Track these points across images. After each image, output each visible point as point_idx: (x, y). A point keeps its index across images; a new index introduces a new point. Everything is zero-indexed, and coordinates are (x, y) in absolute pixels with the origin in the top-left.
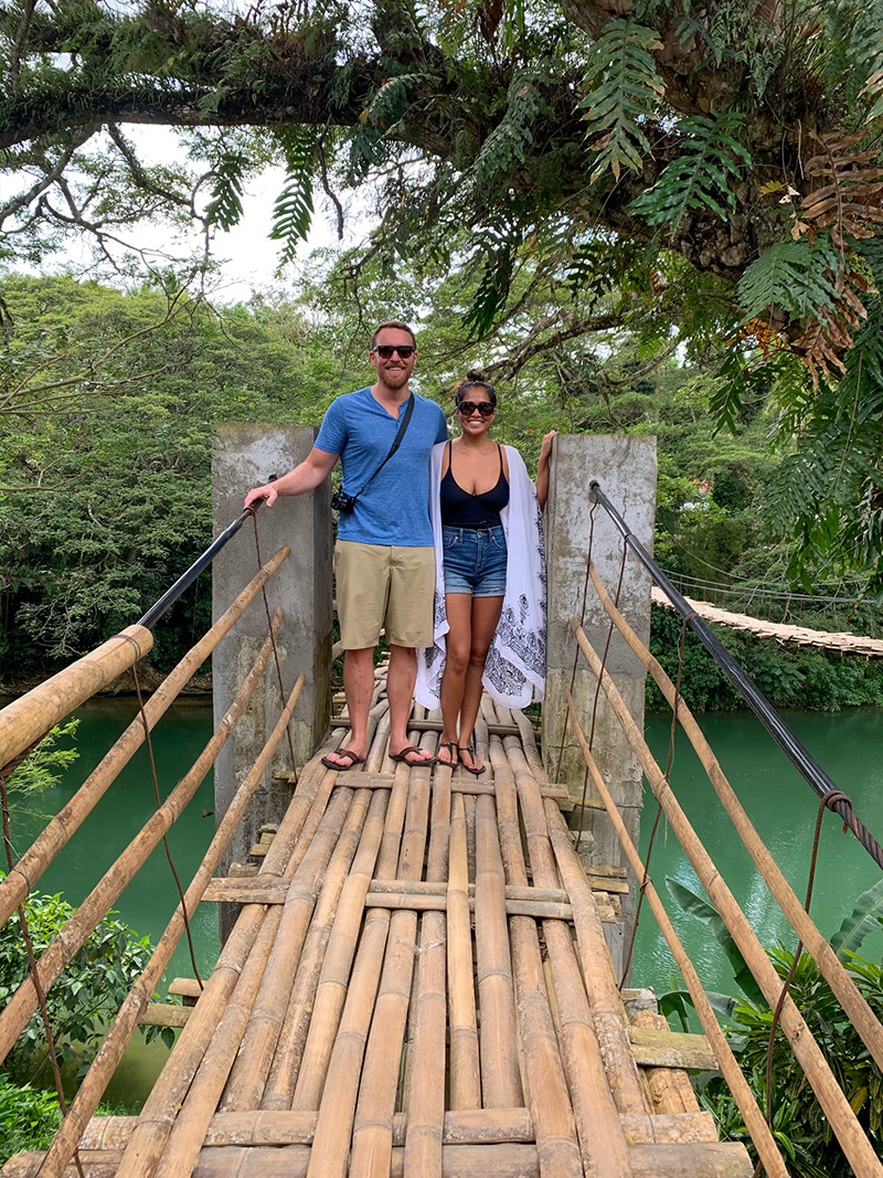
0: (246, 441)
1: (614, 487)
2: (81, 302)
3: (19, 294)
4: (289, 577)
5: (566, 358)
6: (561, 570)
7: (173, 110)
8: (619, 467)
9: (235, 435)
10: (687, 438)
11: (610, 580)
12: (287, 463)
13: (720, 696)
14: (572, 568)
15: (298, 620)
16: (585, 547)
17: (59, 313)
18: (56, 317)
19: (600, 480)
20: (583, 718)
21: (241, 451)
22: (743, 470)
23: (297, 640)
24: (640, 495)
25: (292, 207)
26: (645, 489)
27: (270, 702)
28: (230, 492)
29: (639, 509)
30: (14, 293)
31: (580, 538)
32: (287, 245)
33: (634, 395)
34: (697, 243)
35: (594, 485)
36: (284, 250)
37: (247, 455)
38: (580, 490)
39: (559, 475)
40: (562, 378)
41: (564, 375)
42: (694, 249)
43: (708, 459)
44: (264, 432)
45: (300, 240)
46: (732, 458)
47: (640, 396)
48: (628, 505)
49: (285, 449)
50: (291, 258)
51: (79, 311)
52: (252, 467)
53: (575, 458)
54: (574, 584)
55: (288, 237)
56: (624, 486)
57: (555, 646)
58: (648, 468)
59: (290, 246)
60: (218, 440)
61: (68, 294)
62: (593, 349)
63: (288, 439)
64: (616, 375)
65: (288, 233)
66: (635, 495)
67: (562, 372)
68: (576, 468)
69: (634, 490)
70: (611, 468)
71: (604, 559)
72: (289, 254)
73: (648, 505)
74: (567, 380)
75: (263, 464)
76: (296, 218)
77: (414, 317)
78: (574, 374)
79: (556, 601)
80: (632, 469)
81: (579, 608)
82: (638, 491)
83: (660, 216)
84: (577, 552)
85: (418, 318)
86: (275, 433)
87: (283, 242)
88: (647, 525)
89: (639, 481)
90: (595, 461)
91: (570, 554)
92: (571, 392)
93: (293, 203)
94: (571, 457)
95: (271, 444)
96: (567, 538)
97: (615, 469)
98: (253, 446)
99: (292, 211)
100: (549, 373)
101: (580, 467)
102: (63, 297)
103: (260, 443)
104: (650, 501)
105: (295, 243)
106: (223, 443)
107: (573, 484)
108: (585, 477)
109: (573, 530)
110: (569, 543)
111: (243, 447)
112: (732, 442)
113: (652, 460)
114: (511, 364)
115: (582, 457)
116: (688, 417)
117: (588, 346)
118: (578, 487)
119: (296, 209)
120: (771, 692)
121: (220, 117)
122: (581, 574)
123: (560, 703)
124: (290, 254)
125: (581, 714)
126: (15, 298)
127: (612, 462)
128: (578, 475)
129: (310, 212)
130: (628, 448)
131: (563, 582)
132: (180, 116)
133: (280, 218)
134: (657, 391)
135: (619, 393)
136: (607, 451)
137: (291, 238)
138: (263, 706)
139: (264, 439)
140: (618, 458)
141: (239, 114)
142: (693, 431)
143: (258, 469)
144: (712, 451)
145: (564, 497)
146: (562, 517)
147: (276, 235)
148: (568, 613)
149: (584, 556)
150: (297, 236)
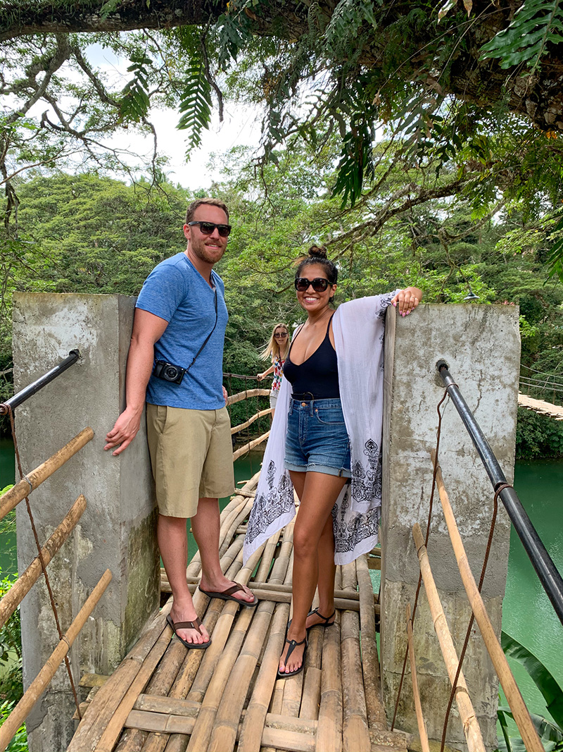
0: (46, 313)
1: (466, 367)
2: (99, 190)
3: (61, 186)
4: (94, 463)
5: (417, 220)
6: (401, 465)
7: (84, 18)
8: (473, 343)
9: (35, 305)
10: (501, 274)
11: (461, 479)
12: (90, 337)
13: (522, 449)
14: (414, 464)
15: (103, 511)
16: (431, 439)
17: (85, 198)
18: (82, 200)
19: (449, 360)
20: (427, 641)
21: (42, 323)
22: (539, 295)
23: (103, 533)
24: (499, 377)
25: (194, 102)
26: (505, 371)
27: (76, 598)
28: (32, 368)
29: (498, 395)
30: (58, 185)
31: (424, 428)
32: (192, 133)
33: (464, 245)
34: (542, 101)
35: (442, 367)
36: (190, 138)
37: (48, 328)
38: (424, 370)
39: (399, 352)
40: (414, 233)
41: (415, 232)
42: (539, 107)
43: (515, 289)
44: (65, 302)
45: (203, 129)
46: (533, 287)
47: (468, 245)
48: (484, 389)
49: (87, 321)
50: (197, 144)
51: (97, 196)
52: (53, 342)
53: (418, 333)
54: (417, 483)
55: (192, 126)
56: (479, 366)
57: (394, 556)
58: (509, 345)
59: (195, 134)
60: (18, 312)
61: (91, 186)
62: (435, 213)
63: (90, 310)
64: (451, 230)
65: (193, 123)
66: (493, 378)
67: (414, 229)
68: (419, 344)
69: (492, 371)
70: (463, 345)
71: (454, 455)
72: (194, 140)
73: (508, 390)
74: (417, 235)
75: (65, 338)
76: (198, 111)
77: (315, 196)
78: (422, 230)
79: (395, 504)
80: (489, 346)
81: (423, 513)
82: (496, 373)
83: (515, 58)
84: (421, 446)
85: (317, 196)
86: (76, 304)
87: (189, 132)
88: (507, 414)
89: (498, 362)
90: (444, 336)
91: (411, 447)
92: (420, 243)
93: (195, 99)
94: (413, 332)
95: (73, 315)
96: (408, 428)
97: (468, 346)
98: (54, 318)
99: (194, 106)
100: (405, 231)
101: (425, 344)
102: (88, 188)
103: (61, 314)
104: (511, 386)
105: (199, 132)
106: (23, 314)
107: (415, 364)
108: (429, 356)
109: (416, 418)
110: (410, 434)
111: (44, 319)
112: (533, 276)
113: (515, 336)
114: (374, 225)
115: (427, 332)
116: (501, 259)
117: (431, 212)
118: (421, 367)
119: (197, 104)
120: (558, 448)
121: (123, 22)
122: (425, 471)
123: (398, 623)
124: (196, 140)
125: (424, 636)
126: (59, 189)
127: (464, 338)
128: (421, 353)
129: (209, 106)
130: (484, 319)
131: (403, 481)
132: (90, 23)
133: (185, 112)
134: (479, 242)
135: (453, 243)
136: (459, 324)
137: (195, 128)
138: (69, 602)
139: (66, 310)
140: (472, 333)
141: (137, 19)
142: (506, 269)
143: (60, 344)
144: (518, 283)
145: (405, 379)
146: (402, 403)
147: (182, 125)
148: (408, 517)
149: (429, 450)
150: (200, 126)
